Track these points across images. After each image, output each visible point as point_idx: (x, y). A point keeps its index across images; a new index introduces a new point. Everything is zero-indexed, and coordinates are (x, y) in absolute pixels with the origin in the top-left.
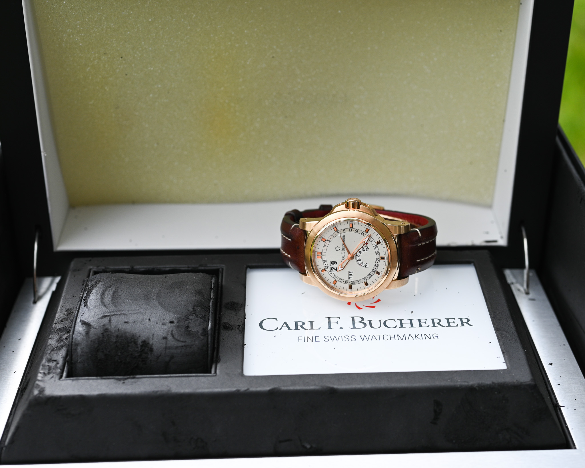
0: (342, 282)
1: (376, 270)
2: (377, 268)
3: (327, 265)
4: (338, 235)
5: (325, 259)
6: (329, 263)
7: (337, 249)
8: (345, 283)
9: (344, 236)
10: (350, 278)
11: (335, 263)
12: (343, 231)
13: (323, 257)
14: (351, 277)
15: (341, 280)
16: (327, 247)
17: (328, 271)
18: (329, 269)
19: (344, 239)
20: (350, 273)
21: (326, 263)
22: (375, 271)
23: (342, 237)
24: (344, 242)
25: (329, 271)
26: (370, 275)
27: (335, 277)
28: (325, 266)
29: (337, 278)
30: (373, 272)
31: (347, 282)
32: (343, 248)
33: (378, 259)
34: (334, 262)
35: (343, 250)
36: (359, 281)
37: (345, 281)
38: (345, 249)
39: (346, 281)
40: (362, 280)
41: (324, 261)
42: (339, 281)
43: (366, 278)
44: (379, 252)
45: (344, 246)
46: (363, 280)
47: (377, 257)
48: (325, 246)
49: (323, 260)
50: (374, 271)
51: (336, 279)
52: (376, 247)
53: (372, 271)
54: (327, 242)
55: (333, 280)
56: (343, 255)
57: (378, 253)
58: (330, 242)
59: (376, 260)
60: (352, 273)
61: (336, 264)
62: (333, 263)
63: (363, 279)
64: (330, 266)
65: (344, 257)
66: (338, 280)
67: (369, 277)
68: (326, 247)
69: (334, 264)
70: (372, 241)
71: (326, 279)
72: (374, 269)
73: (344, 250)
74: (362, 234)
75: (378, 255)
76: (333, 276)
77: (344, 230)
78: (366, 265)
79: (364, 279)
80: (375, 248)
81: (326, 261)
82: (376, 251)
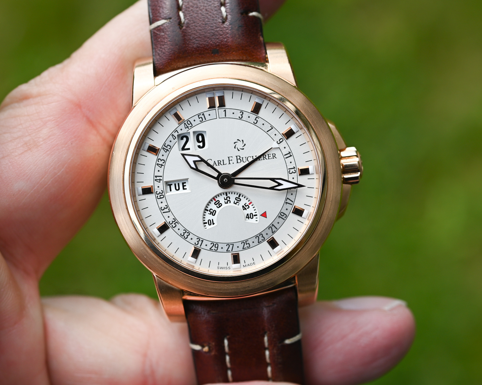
0: (158, 168)
1: (203, 246)
2: (208, 247)
3: (194, 124)
4: (275, 142)
5: (208, 118)
6: (199, 128)
7: (240, 145)
8: (156, 177)
9: (274, 156)
10: (170, 185)
11: (201, 144)
12: (285, 151)
13: (212, 112)
14: (173, 187)
15: (161, 163)
16: (241, 118)
17: (178, 130)
18: (185, 131)
19: (267, 157)
20: (183, 183)
21: (198, 121)
22: (199, 245)
23: (271, 152)
24: (258, 158)
25: (180, 132)
26: (186, 235)
27: (167, 148)
28: (192, 120)
29: (166, 154)
30: (195, 240)
31: (157, 179)
32: (244, 160)
33: (230, 249)
34: (203, 141)
35: (239, 159)
36: (167, 210)
37: (160, 174)
38: (242, 165)
39: (161, 178)
40: (172, 217)
41: (202, 117)
42: (158, 160)
43: (178, 226)
44: (249, 247)
45: (250, 160)
46: (170, 220)
47: (235, 245)
48: (242, 112)
49: (206, 114)
50: (200, 242)
51: (162, 152)
52: (261, 238)
53: (199, 238)
54: (253, 116)
55: (158, 145)
56: (226, 161)
57: (246, 246)
58: (255, 124)
59: (228, 245)
60: (184, 189)
61: (199, 147)
62: (200, 139)
63: (175, 219)
64: (191, 131)
65: (222, 163)
66: (160, 157)
67: (182, 232)
68: (239, 115)
69: (199, 141)
70: (273, 227)
71: (158, 128)
72: (205, 243)
73: (239, 161)
74: (288, 201)
75: (241, 246)
76: (168, 143)
77: (290, 154)
78: (211, 222)
79: (175, 222)
80: (256, 236)
81: (204, 120)
82: (250, 242)
